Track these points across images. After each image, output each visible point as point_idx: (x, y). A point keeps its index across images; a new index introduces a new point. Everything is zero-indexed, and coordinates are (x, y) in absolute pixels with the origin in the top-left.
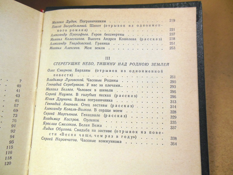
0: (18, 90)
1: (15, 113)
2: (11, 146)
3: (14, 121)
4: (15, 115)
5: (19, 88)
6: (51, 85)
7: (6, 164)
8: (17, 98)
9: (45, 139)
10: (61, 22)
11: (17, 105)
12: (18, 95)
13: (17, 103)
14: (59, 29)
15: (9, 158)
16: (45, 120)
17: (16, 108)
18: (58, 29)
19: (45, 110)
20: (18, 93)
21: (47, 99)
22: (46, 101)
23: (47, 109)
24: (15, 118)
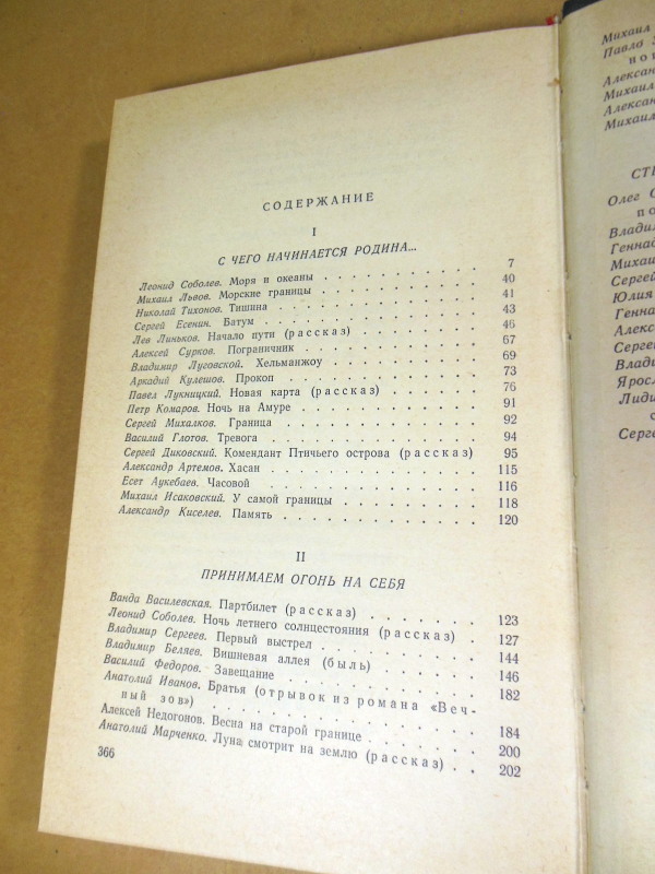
0: (509, 293)
1: (509, 363)
2: (510, 467)
3: (509, 389)
4: (510, 370)
5: (508, 286)
6: (630, 247)
7: (504, 521)
8: (509, 317)
9: (637, 435)
10: (639, 31)
11: (511, 339)
12: (509, 308)
13: (510, 332)
14: (637, 53)
15: (511, 503)
16: (622, 373)
17: (509, 348)
18: (630, 54)
19: (619, 338)
20: (509, 301)
21: (621, 298)
22: (618, 305)
23: (624, 331)
24: (510, 379)
